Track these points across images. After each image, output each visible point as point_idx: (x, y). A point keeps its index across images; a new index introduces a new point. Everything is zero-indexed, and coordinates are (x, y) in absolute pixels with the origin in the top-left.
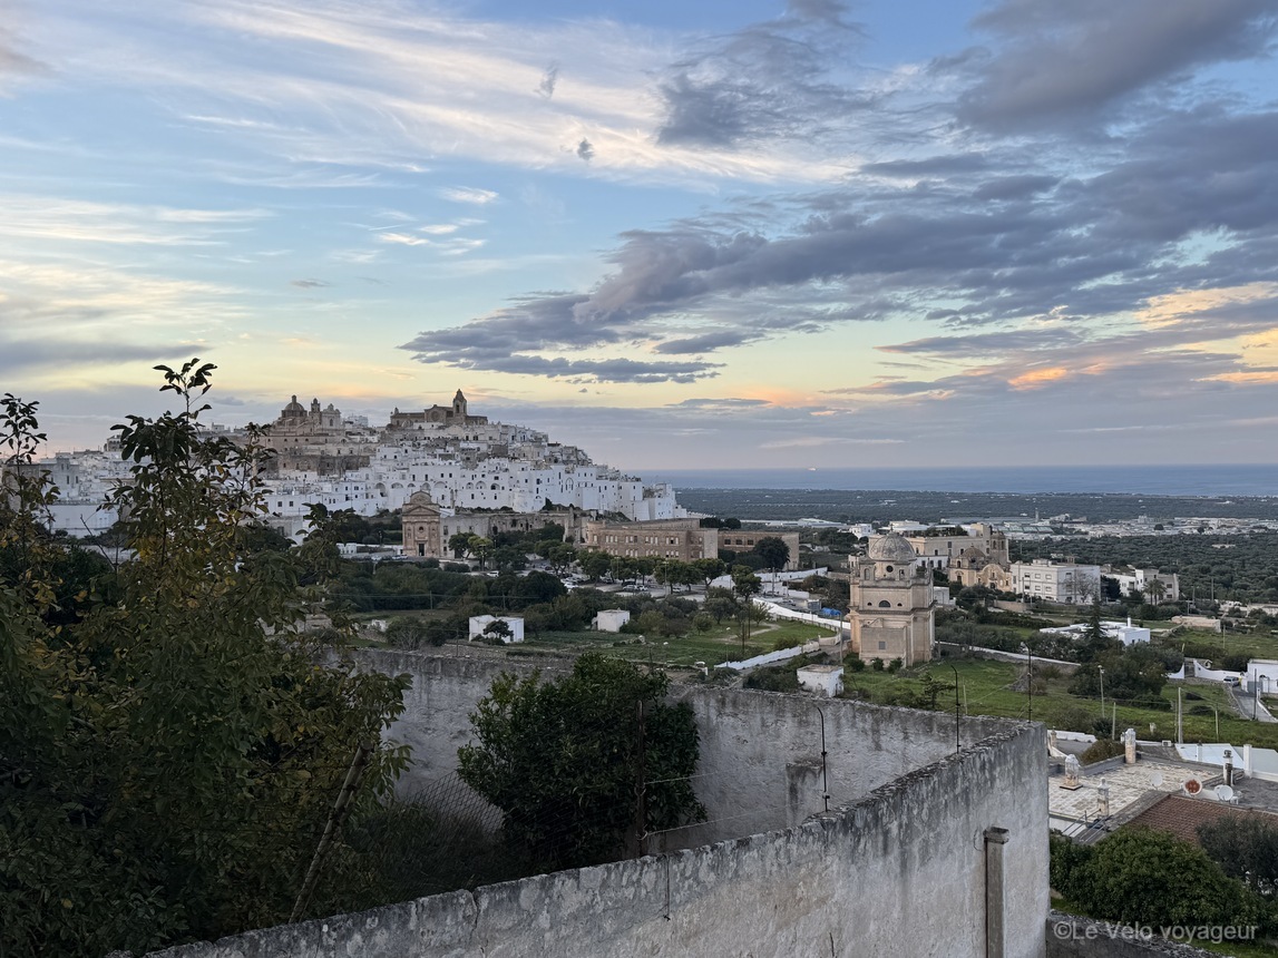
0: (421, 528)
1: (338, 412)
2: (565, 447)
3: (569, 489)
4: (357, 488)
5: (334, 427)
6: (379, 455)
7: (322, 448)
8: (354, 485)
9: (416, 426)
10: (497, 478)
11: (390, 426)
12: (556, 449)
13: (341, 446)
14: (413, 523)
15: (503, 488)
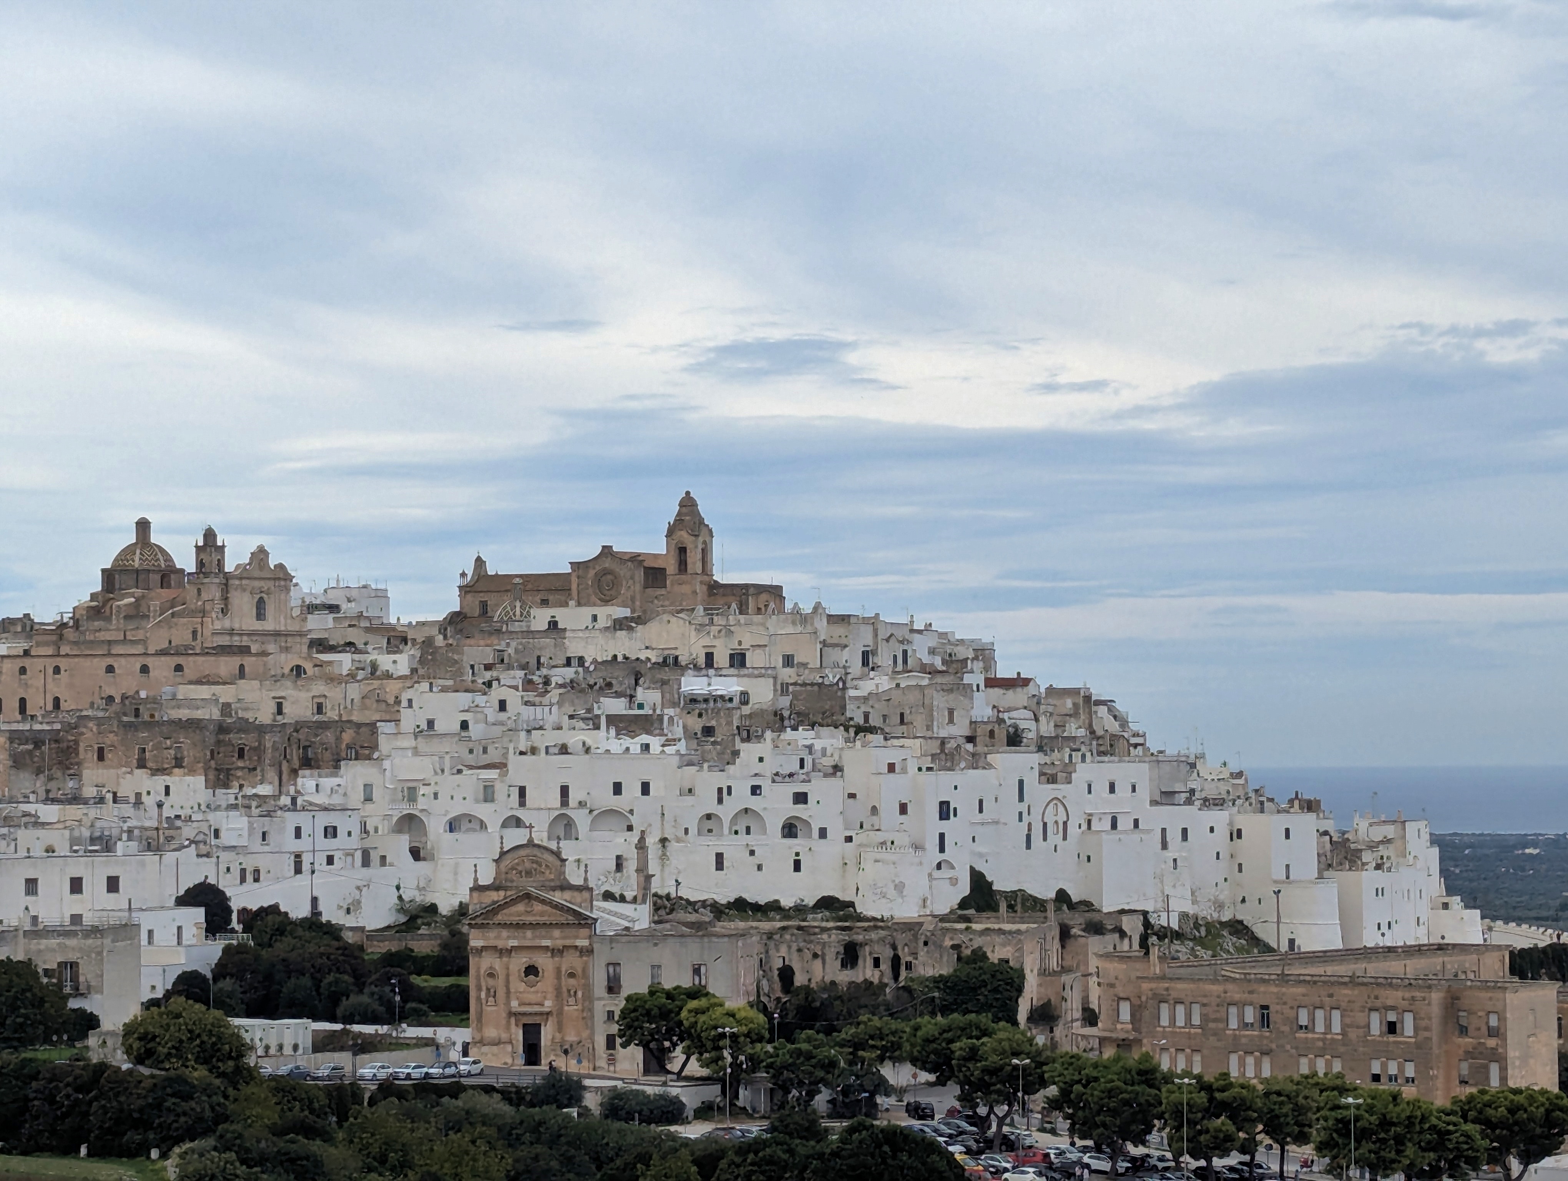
0: (531, 970)
1: (282, 576)
2: (1050, 690)
3: (1055, 838)
4: (331, 832)
5: (269, 625)
6: (409, 719)
7: (226, 693)
8: (324, 820)
9: (540, 618)
10: (801, 798)
11: (456, 620)
12: (1018, 697)
13: (287, 690)
14: (504, 952)
15: (823, 833)
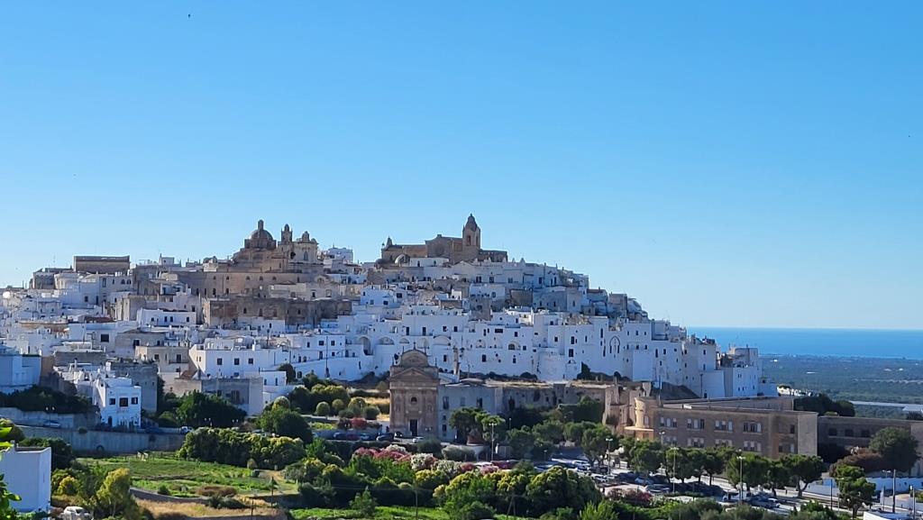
0: (414, 399)
1: (314, 242)
2: (611, 295)
3: (614, 352)
4: (334, 343)
5: (309, 262)
6: (364, 300)
7: (293, 288)
8: (332, 338)
9: (414, 262)
10: (517, 334)
11: (381, 262)
12: (599, 297)
13: (317, 287)
14: (403, 392)
15: (525, 348)
